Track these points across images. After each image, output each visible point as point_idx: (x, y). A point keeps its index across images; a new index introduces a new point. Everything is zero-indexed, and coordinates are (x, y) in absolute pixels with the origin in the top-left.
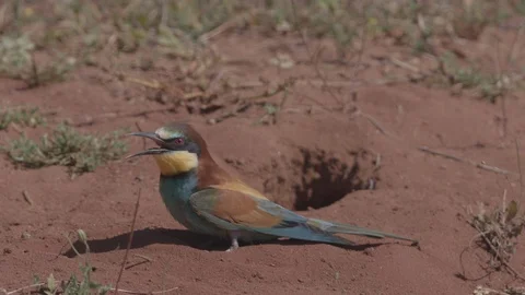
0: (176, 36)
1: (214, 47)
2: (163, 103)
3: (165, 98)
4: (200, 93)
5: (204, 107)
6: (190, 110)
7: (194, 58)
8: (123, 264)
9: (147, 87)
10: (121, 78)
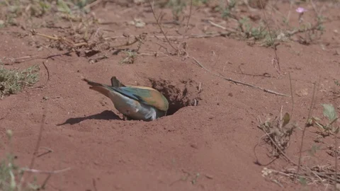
0: (69, 6)
1: (94, 13)
2: (61, 49)
3: (62, 46)
4: (84, 43)
5: (87, 51)
6: (78, 54)
7: (81, 21)
8: (34, 154)
9: (51, 39)
10: (34, 34)
